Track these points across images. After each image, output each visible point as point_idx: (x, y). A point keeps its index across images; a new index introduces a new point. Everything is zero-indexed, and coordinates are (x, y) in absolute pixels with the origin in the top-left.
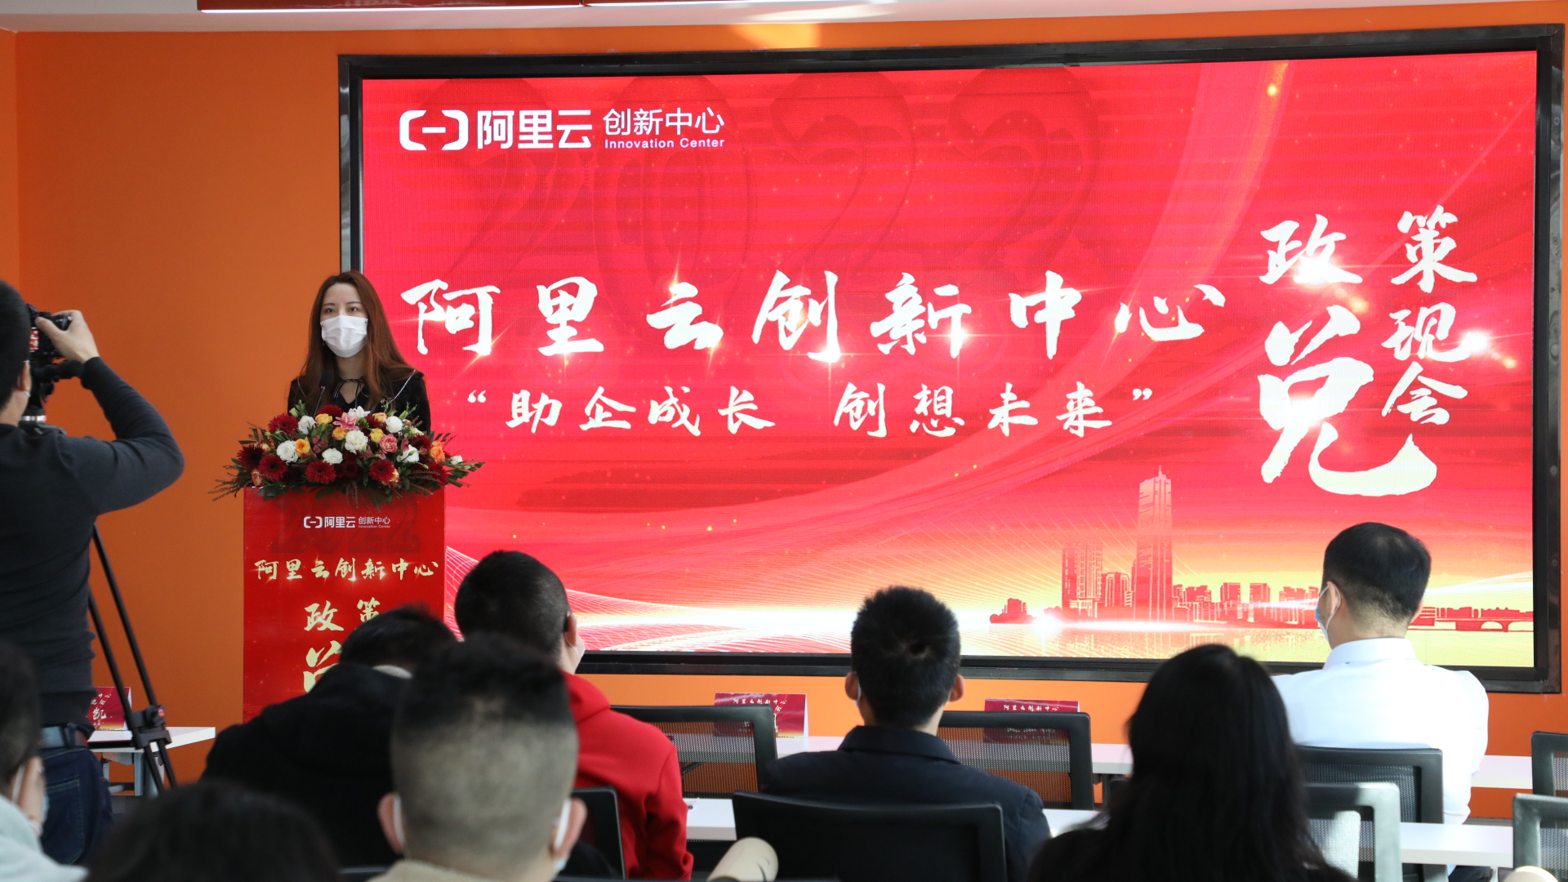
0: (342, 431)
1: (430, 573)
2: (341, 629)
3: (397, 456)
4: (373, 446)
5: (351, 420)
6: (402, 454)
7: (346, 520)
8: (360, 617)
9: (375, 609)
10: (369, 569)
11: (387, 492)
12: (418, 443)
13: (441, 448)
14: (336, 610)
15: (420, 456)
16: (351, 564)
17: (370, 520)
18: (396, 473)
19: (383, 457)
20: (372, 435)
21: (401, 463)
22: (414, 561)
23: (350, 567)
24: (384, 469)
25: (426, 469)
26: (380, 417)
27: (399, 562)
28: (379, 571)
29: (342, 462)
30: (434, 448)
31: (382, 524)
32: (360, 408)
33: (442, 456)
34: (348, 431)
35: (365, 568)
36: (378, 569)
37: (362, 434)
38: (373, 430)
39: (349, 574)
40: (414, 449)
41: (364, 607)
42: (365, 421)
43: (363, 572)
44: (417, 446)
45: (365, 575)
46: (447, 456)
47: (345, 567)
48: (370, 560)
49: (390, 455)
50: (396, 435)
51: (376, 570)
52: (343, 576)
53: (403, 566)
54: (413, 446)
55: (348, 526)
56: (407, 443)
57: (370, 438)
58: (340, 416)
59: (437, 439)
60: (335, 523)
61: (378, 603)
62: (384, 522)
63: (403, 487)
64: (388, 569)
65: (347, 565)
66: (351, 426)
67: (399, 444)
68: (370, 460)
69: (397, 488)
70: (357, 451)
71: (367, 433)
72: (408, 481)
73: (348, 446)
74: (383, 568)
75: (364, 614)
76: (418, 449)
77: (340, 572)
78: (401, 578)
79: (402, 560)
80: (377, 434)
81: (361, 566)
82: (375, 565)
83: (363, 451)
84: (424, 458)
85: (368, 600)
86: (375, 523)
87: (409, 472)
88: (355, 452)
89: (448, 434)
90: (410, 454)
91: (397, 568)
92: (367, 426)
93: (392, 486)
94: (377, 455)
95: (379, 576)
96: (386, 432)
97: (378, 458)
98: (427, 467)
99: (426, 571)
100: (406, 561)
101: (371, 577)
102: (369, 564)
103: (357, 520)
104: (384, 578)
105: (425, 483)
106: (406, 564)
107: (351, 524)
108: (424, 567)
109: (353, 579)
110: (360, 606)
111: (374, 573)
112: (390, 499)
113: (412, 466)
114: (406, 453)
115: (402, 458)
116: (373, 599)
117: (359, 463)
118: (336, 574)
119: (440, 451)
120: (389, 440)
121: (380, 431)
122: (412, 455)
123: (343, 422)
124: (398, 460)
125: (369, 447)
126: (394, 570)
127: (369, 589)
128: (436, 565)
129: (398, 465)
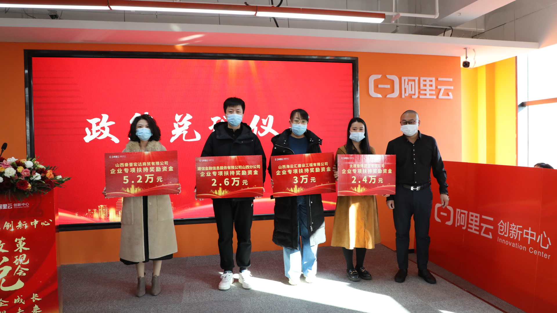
0: (3, 168)
1: (48, 224)
2: (8, 251)
3: (30, 177)
4: (18, 174)
5: (8, 163)
6: (33, 177)
7: (8, 205)
8: (16, 245)
9: (23, 241)
10: (20, 225)
11: (26, 193)
12: (40, 171)
13: (51, 173)
14: (4, 244)
15: (42, 177)
16: (11, 223)
17: (19, 205)
18: (30, 185)
19: (23, 179)
20: (18, 169)
21: (33, 180)
22: (41, 220)
23: (10, 225)
24: (24, 183)
25: (44, 183)
26: (23, 161)
27: (34, 221)
28: (24, 225)
29: (3, 182)
30: (48, 173)
31: (25, 206)
32: (13, 158)
33: (53, 176)
34: (6, 168)
35: (18, 224)
36: (24, 224)
37: (13, 169)
38: (18, 167)
39: (10, 228)
40: (39, 174)
41: (18, 241)
42: (15, 163)
43: (17, 227)
44: (40, 173)
45: (18, 228)
46: (55, 176)
47: (8, 225)
48: (20, 221)
49: (27, 178)
50: (30, 169)
51: (23, 225)
52: (7, 229)
53: (36, 222)
54: (38, 173)
55: (8, 208)
56: (35, 172)
57: (17, 171)
58: (2, 162)
59: (50, 169)
60: (2, 207)
61: (25, 239)
62: (27, 205)
63: (34, 190)
64: (29, 224)
65: (9, 224)
66: (8, 166)
67: (31, 173)
68: (17, 180)
69: (31, 191)
70: (11, 177)
71: (15, 168)
72: (36, 188)
73: (6, 175)
74: (27, 224)
75: (18, 244)
76: (41, 174)
77: (5, 228)
78: (35, 227)
79: (35, 220)
80: (20, 169)
81: (15, 224)
82: (22, 223)
83: (13, 177)
84: (43, 178)
85: (20, 238)
86: (22, 206)
87: (36, 184)
88: (9, 177)
89: (54, 167)
90: (36, 177)
91: (33, 224)
92: (15, 166)
93: (28, 191)
94: (20, 178)
95: (25, 228)
96: (25, 167)
97: (21, 179)
98: (44, 182)
99: (47, 223)
100: (37, 220)
101: (21, 228)
102: (20, 223)
103: (13, 205)
104: (27, 228)
105: (44, 189)
106: (37, 222)
107: (10, 207)
108: (46, 222)
109: (12, 230)
110: (16, 240)
111: (22, 226)
112: (28, 196)
113: (38, 181)
114: (34, 176)
115: (33, 178)
116: (22, 237)
117: (12, 182)
118: (4, 229)
119: (51, 175)
120: (26, 171)
121: (22, 167)
122: (38, 177)
123: (3, 164)
124: (31, 179)
125: (16, 175)
126: (32, 224)
127: (19, 233)
128: (51, 221)
129: (31, 182)
